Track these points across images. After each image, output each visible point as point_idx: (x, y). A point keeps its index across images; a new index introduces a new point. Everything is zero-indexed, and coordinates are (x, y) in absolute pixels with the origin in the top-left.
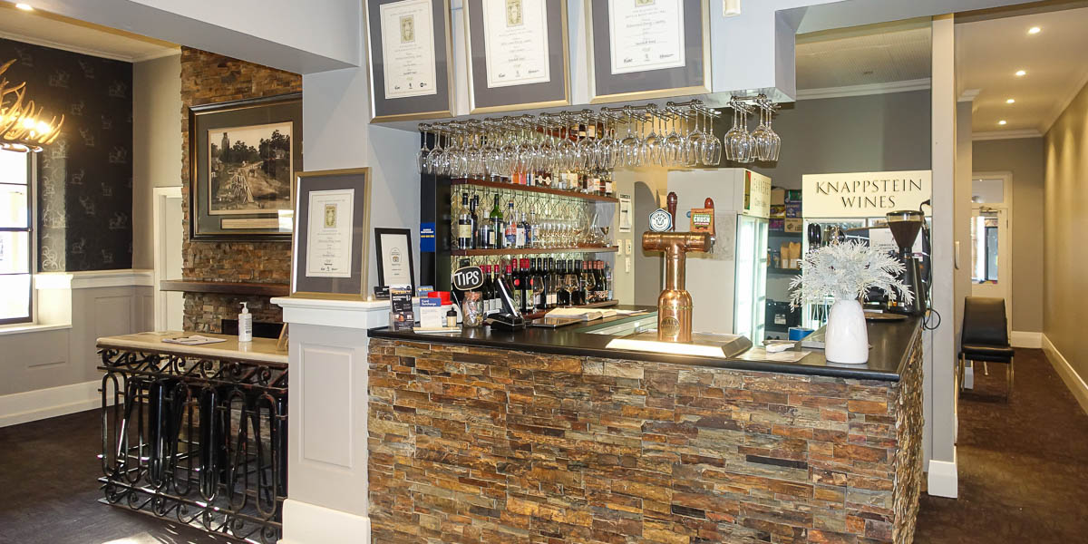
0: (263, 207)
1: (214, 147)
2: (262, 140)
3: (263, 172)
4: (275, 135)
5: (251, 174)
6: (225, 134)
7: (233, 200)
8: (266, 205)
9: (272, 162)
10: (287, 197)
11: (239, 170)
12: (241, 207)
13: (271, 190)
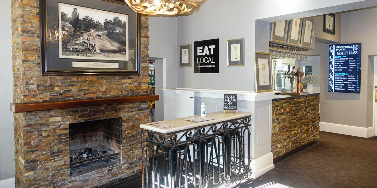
0: (108, 56)
1: (63, 15)
2: (106, 20)
3: (107, 37)
4: (116, 19)
5: (98, 37)
6: (75, 9)
7: (83, 50)
8: (110, 55)
9: (113, 33)
10: (124, 53)
11: (88, 33)
12: (90, 55)
13: (113, 48)
